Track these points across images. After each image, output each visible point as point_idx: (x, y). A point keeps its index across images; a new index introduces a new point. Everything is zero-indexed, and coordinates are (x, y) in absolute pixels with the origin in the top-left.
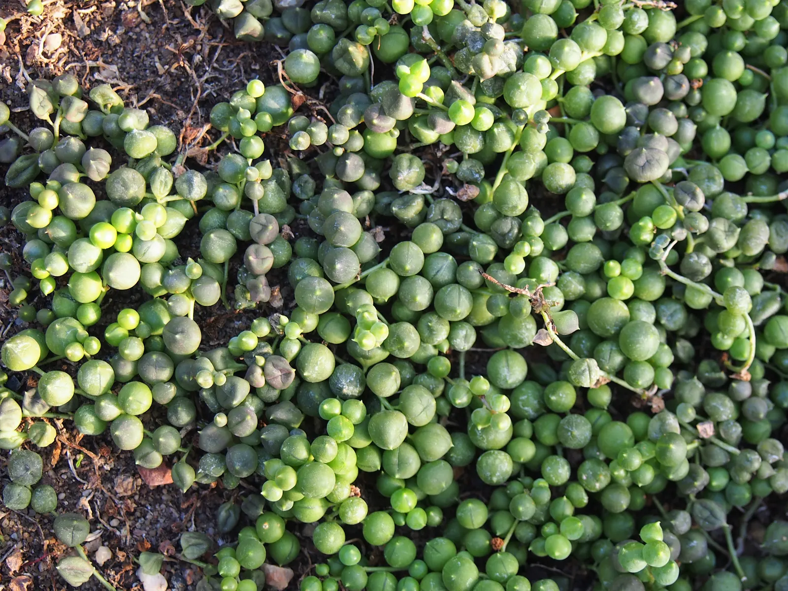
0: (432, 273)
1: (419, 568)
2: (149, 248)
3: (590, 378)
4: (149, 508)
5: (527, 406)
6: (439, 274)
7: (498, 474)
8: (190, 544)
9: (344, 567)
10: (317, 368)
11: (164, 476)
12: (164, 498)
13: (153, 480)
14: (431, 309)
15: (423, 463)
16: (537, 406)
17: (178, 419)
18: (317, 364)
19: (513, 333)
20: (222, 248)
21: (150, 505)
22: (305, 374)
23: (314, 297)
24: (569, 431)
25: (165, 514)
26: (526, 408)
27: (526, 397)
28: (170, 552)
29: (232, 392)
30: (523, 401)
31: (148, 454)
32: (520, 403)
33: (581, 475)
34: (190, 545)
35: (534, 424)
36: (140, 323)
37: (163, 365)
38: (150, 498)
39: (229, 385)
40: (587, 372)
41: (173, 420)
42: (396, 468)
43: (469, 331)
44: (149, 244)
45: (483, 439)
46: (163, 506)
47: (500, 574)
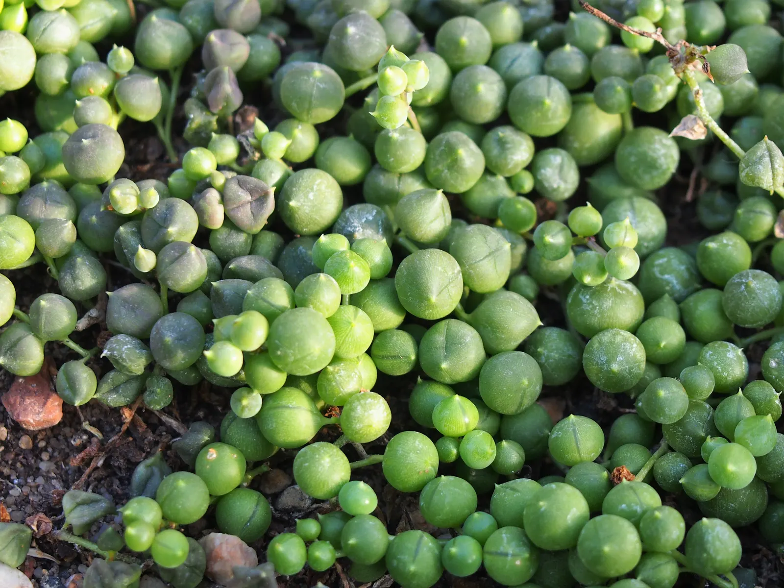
0: (504, 64)
1: (481, 521)
2: (52, 21)
3: (773, 168)
4: (16, 481)
5: (668, 274)
6: (516, 64)
7: (620, 358)
8: (79, 500)
9: (348, 517)
10: (311, 196)
11: (45, 404)
12: (43, 466)
13: (25, 410)
14: (504, 118)
15: (490, 353)
16: (686, 275)
17: (75, 278)
18: (312, 189)
19: (640, 150)
20: (169, 37)
21: (18, 477)
22: (292, 203)
23: (311, 80)
24: (741, 283)
25: (43, 492)
26: (666, 276)
27: (665, 259)
28: (43, 526)
29: (166, 218)
30: (661, 265)
31: (19, 339)
32: (656, 270)
33: (768, 362)
34: (78, 504)
35: (682, 305)
36: (28, 142)
37: (58, 198)
38: (18, 465)
39: (163, 208)
40: (767, 159)
41: (67, 282)
42: (442, 352)
43: (566, 159)
44: (53, 17)
45: (594, 307)
46: (40, 480)
47: (628, 506)
